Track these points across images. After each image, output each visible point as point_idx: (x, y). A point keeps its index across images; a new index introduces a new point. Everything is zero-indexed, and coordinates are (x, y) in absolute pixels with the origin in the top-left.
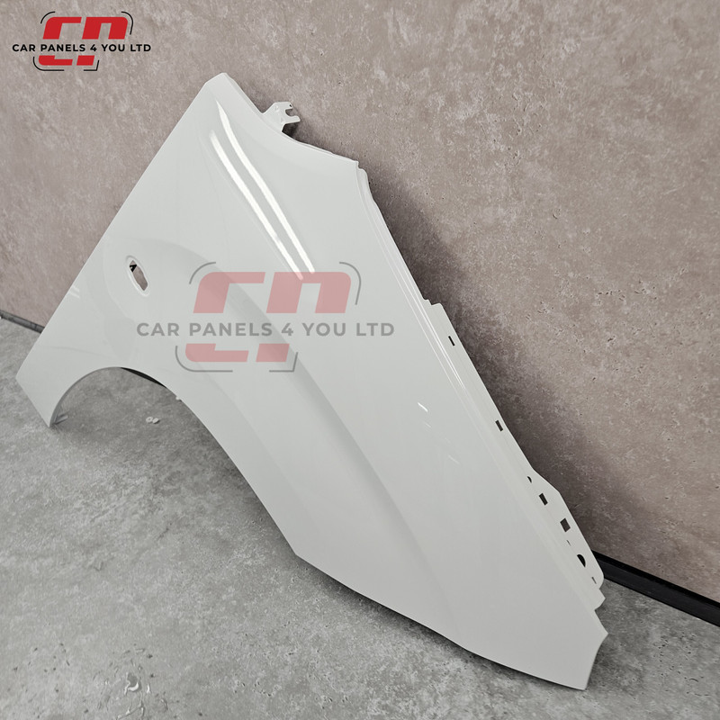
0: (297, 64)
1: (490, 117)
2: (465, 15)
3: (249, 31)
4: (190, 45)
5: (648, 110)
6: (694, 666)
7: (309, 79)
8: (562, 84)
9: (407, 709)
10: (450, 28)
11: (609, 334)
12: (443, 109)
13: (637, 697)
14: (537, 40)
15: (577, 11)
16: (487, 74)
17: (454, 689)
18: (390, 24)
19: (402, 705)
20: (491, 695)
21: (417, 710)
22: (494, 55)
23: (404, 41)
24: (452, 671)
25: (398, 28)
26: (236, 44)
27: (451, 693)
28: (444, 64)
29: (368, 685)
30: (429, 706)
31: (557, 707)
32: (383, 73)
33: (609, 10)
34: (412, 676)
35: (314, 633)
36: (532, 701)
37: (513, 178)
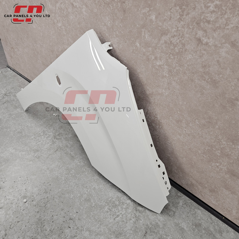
0: (114, 33)
1: (166, 67)
2: (164, 38)
3: (102, 19)
4: (84, 15)
5: (207, 80)
6: (188, 213)
7: (117, 38)
8: (186, 65)
9: (115, 210)
10: (159, 40)
11: (185, 130)
12: (153, 60)
13: (172, 218)
14: (182, 52)
15: (194, 49)
16: (167, 55)
17: (127, 208)
18: (143, 32)
19: (114, 209)
20: (136, 211)
21: (117, 211)
22: (170, 51)
23: (146, 39)
24: (128, 203)
25: (145, 34)
26: (97, 21)
27: (126, 209)
28: (156, 49)
29: (106, 203)
30: (120, 211)
31: (152, 217)
32: (139, 45)
33: (202, 52)
34: (117, 202)
35: (94, 186)
36: (146, 214)
37: (169, 83)
